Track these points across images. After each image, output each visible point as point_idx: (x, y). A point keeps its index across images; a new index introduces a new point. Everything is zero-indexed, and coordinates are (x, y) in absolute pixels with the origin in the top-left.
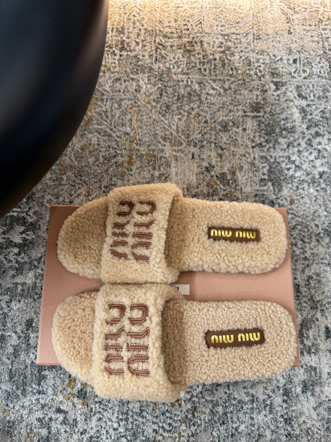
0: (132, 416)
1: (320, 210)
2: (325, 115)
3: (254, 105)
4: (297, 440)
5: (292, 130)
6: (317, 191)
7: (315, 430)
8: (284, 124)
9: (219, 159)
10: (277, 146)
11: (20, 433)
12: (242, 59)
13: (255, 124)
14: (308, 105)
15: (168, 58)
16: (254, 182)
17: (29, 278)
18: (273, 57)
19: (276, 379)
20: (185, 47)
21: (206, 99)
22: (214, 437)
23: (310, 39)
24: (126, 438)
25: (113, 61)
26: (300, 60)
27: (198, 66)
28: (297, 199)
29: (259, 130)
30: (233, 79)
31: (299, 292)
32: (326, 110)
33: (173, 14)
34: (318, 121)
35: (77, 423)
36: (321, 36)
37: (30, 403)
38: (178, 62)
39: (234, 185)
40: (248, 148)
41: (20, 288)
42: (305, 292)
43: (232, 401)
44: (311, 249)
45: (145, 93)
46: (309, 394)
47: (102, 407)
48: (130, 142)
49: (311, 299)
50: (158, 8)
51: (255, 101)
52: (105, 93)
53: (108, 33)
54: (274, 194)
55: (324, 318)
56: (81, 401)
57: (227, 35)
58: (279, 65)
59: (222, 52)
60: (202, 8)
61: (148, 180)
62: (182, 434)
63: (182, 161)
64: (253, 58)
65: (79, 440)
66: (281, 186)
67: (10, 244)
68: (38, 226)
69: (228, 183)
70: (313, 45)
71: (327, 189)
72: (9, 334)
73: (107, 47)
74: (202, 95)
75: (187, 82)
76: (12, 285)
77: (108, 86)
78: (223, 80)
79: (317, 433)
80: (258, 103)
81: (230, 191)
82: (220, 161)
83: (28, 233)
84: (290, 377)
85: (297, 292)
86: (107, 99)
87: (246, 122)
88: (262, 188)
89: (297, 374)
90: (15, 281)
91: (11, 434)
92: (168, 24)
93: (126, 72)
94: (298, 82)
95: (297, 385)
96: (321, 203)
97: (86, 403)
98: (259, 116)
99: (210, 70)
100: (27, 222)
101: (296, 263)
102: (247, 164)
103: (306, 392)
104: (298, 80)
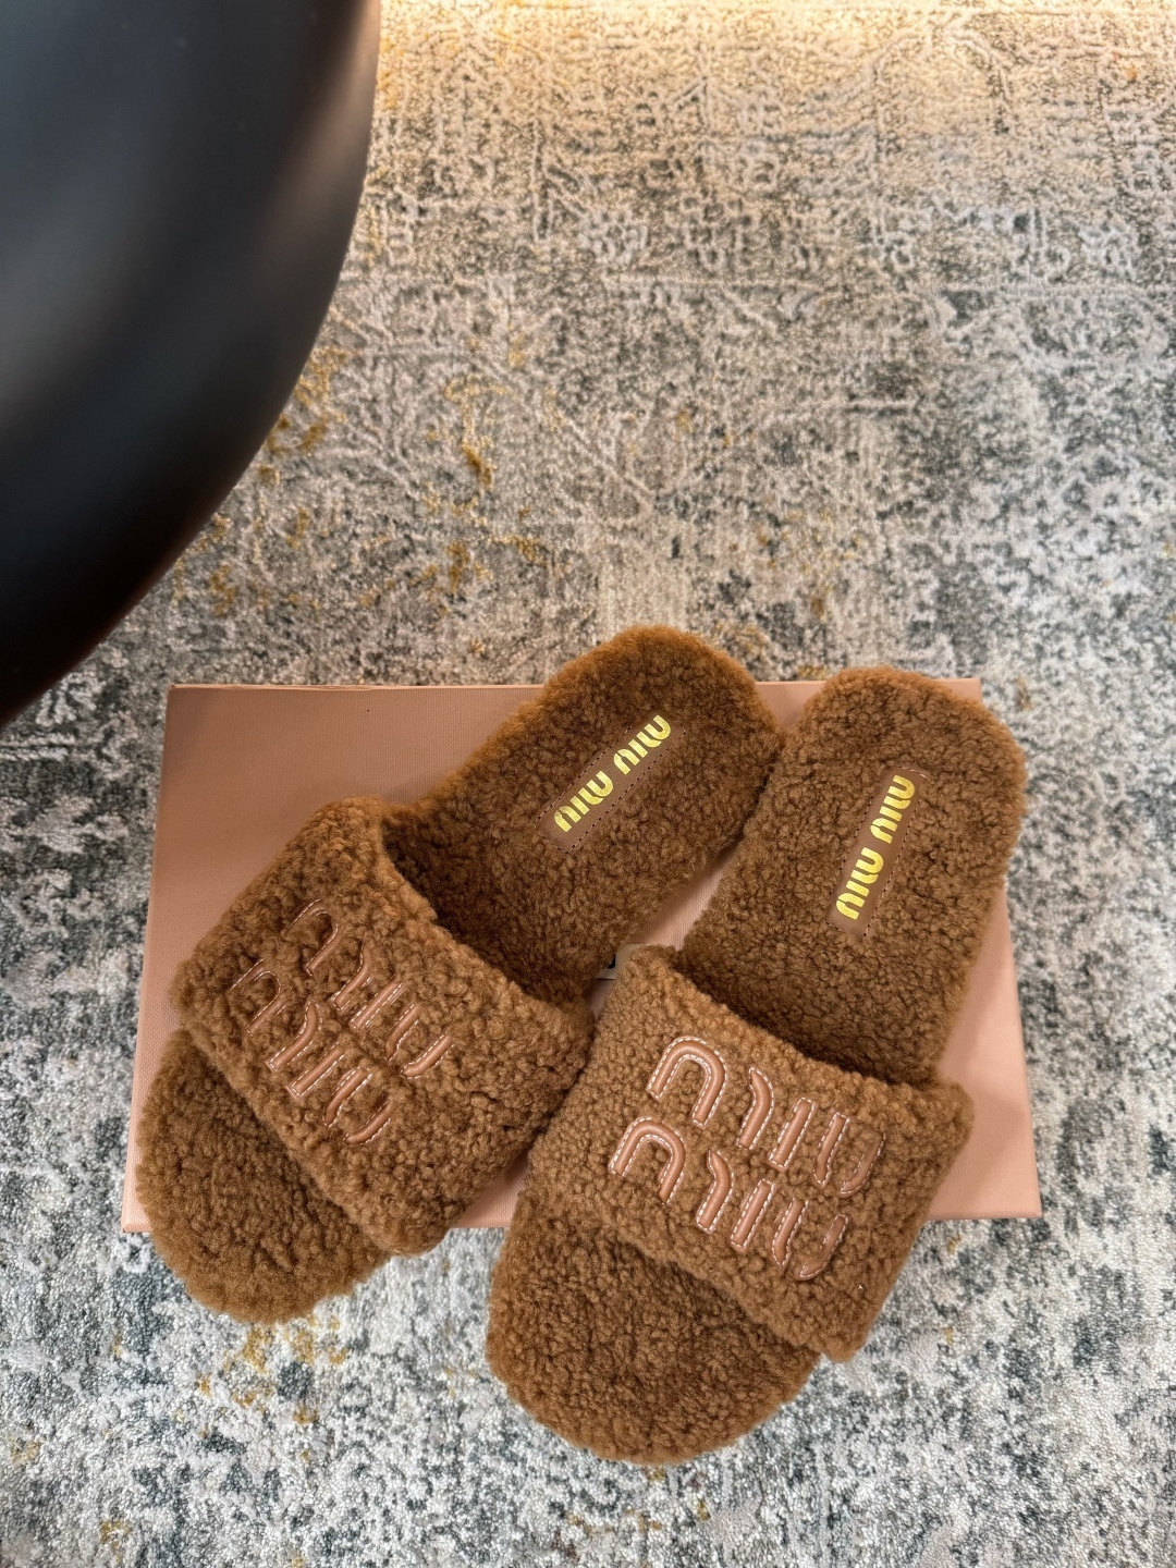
0: (474, 1458)
1: (1121, 728)
2: (1128, 404)
3: (882, 371)
4: (1061, 1531)
5: (1017, 457)
6: (1109, 660)
7: (1126, 1497)
8: (988, 436)
9: (765, 558)
10: (964, 511)
11: (75, 1524)
12: (838, 219)
13: (890, 435)
14: (1071, 372)
15: (585, 217)
16: (890, 635)
17: (106, 976)
18: (946, 212)
19: (982, 1317)
20: (643, 179)
21: (718, 355)
22: (766, 1528)
23: (1072, 148)
24: (456, 1536)
25: (394, 230)
26: (1038, 221)
27: (690, 245)
28: (1041, 691)
29: (903, 457)
30: (808, 286)
31: (1056, 1010)
32: (1130, 386)
33: (601, 72)
34: (1104, 424)
35: (278, 1484)
36: (1106, 139)
37: (111, 1417)
38: (619, 231)
39: (820, 645)
40: (866, 518)
41: (75, 1010)
42: (1076, 1010)
43: (829, 1396)
44: (1091, 859)
45: (507, 339)
46: (1100, 1366)
47: (367, 1424)
48: (457, 502)
49: (1099, 1034)
50: (548, 50)
51: (889, 359)
52: (367, 337)
53: (378, 137)
54: (959, 673)
55: (1144, 1098)
56: (293, 1406)
57: (786, 139)
58: (967, 239)
59: (770, 196)
60: (698, 48)
61: (519, 633)
62: (654, 1517)
63: (640, 565)
64: (877, 213)
65: (287, 1544)
66: (984, 647)
67: (42, 856)
68: (138, 797)
69: (801, 640)
70: (1082, 168)
71: (1144, 655)
72: (37, 1172)
73: (375, 182)
74: (704, 343)
75: (653, 296)
76: (46, 1003)
77: (379, 314)
78: (776, 290)
79: (1132, 1506)
80: (896, 367)
81: (807, 666)
82: (771, 564)
83: (105, 818)
84: (1029, 1308)
85: (1049, 1010)
86: (376, 360)
87: (857, 430)
88: (916, 655)
89: (1056, 1298)
90: (56, 988)
91: (44, 1528)
92: (583, 106)
93: (439, 265)
94: (1031, 292)
95: (1056, 1336)
96: (1124, 703)
97: (309, 1414)
98: (902, 411)
99: (730, 256)
100: (101, 780)
101: (1041, 909)
102: (862, 572)
103: (1089, 1362)
104: (1035, 286)
